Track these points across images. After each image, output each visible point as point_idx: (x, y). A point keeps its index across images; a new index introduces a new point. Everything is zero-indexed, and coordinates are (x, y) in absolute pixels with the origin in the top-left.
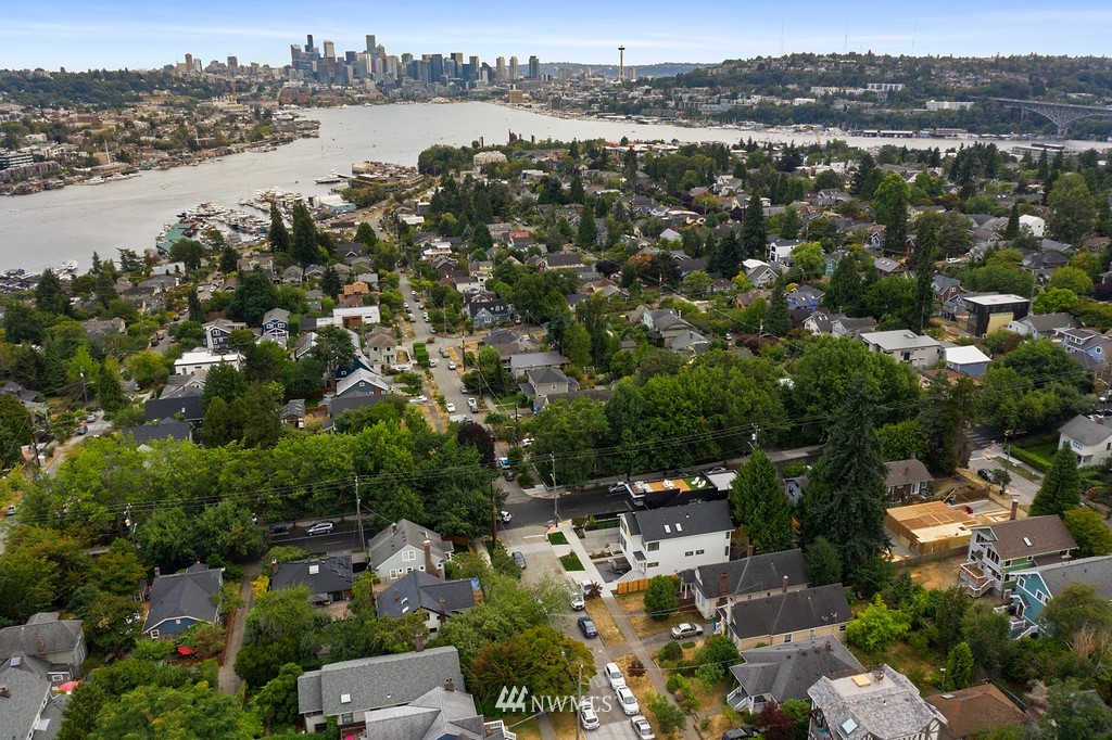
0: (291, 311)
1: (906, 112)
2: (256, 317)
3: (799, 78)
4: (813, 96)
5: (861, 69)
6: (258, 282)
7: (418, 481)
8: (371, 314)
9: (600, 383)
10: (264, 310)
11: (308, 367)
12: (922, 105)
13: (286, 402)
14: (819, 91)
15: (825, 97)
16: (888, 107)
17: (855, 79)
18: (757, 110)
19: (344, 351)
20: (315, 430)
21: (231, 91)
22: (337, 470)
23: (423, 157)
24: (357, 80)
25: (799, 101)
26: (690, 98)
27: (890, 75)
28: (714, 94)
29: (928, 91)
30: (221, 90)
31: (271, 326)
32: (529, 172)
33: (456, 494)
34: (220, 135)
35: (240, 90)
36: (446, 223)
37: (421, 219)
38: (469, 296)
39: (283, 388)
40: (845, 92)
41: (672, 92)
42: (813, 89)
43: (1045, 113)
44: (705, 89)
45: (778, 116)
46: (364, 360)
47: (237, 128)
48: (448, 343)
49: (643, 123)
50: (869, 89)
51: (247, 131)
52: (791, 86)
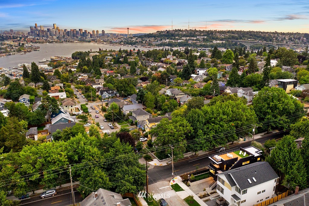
0: (31, 95)
1: (208, 44)
2: (17, 97)
3: (178, 35)
4: (183, 40)
5: (195, 33)
6: (17, 85)
7: (104, 165)
8: (63, 95)
9: (159, 115)
10: (19, 95)
11: (38, 113)
12: (212, 42)
13: (28, 128)
14: (184, 38)
15: (186, 40)
16: (203, 42)
17: (193, 35)
18: (168, 43)
19: (54, 106)
20: (42, 141)
21: (11, 39)
22: (58, 162)
23: (73, 55)
24: (51, 36)
25: (179, 41)
26: (149, 40)
27: (202, 34)
28: (156, 39)
29: (213, 38)
30: (7, 38)
31: (23, 101)
32: (108, 57)
33: (126, 170)
34: (7, 50)
35: (14, 38)
36: (84, 69)
37: (76, 69)
38: (99, 88)
39: (27, 123)
40: (191, 38)
41: (144, 39)
42: (182, 38)
43: (244, 44)
44: (153, 38)
45: (174, 45)
46: (62, 110)
47: (13, 48)
48: (94, 104)
49: (137, 47)
50: (198, 38)
51: (16, 49)
52: (176, 37)
